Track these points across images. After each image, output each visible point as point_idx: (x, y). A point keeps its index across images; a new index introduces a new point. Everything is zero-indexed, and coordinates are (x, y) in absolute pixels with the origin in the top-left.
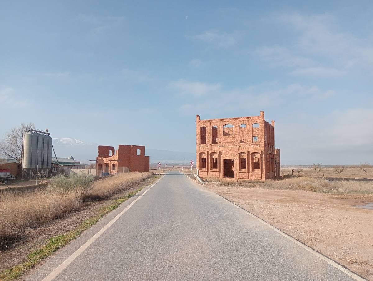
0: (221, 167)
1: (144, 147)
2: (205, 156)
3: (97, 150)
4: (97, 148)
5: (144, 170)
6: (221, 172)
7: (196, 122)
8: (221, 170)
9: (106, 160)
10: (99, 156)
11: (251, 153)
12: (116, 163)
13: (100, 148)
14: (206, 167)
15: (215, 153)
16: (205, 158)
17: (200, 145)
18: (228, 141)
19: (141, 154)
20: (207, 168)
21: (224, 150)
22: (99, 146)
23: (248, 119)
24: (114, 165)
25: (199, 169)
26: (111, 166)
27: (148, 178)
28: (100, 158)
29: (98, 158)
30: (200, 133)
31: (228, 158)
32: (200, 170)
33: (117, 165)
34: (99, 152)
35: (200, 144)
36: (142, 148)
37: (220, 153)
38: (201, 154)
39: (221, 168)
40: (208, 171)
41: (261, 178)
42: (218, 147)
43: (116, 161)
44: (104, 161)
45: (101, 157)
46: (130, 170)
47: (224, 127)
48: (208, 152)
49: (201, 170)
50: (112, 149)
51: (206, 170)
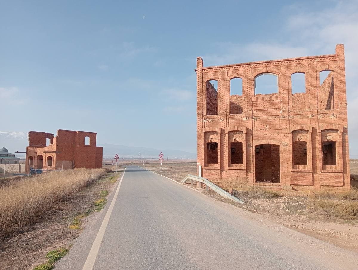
0: (251, 161)
1: (96, 134)
2: (215, 139)
3: (28, 138)
4: (28, 135)
5: (94, 166)
6: (252, 170)
7: (196, 71)
8: (252, 167)
9: (40, 151)
10: (31, 145)
11: (319, 131)
12: (54, 156)
13: (32, 134)
14: (219, 161)
15: (237, 131)
16: (216, 144)
17: (205, 117)
18: (266, 107)
19: (91, 143)
20: (221, 162)
21: (257, 126)
22: (31, 132)
23: (310, 62)
24: (50, 158)
25: (203, 164)
26: (46, 160)
27: (99, 178)
28: (31, 149)
29: (29, 148)
30: (205, 92)
31: (265, 142)
32: (205, 166)
33: (54, 159)
34: (30, 140)
35: (205, 114)
36: (93, 136)
37: (249, 133)
38: (206, 134)
39: (252, 163)
40: (222, 168)
41: (342, 184)
42: (245, 119)
43: (53, 152)
44: (36, 153)
45: (33, 147)
46: (74, 165)
47: (256, 79)
48: (222, 130)
49: (207, 166)
50: (51, 136)
51: (218, 166)
